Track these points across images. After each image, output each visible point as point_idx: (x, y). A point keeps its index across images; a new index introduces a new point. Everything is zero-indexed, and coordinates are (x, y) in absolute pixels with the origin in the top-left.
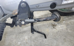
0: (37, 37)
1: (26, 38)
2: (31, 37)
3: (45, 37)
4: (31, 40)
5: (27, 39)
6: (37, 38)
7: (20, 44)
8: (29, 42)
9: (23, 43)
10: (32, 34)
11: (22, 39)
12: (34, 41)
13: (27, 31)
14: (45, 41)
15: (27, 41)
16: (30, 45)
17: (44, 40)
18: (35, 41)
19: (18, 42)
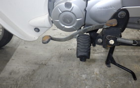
0: (116, 74)
1: (96, 70)
2: (105, 72)
3: (135, 78)
4: (105, 77)
5: (98, 72)
6: (117, 77)
7: (86, 79)
8: (102, 79)
9: (91, 78)
10: (106, 67)
11: (89, 72)
12: (110, 80)
13: (98, 60)
14: (133, 85)
15: (98, 76)
16: (103, 83)
17: (130, 82)
18: (113, 79)
19: (81, 74)
